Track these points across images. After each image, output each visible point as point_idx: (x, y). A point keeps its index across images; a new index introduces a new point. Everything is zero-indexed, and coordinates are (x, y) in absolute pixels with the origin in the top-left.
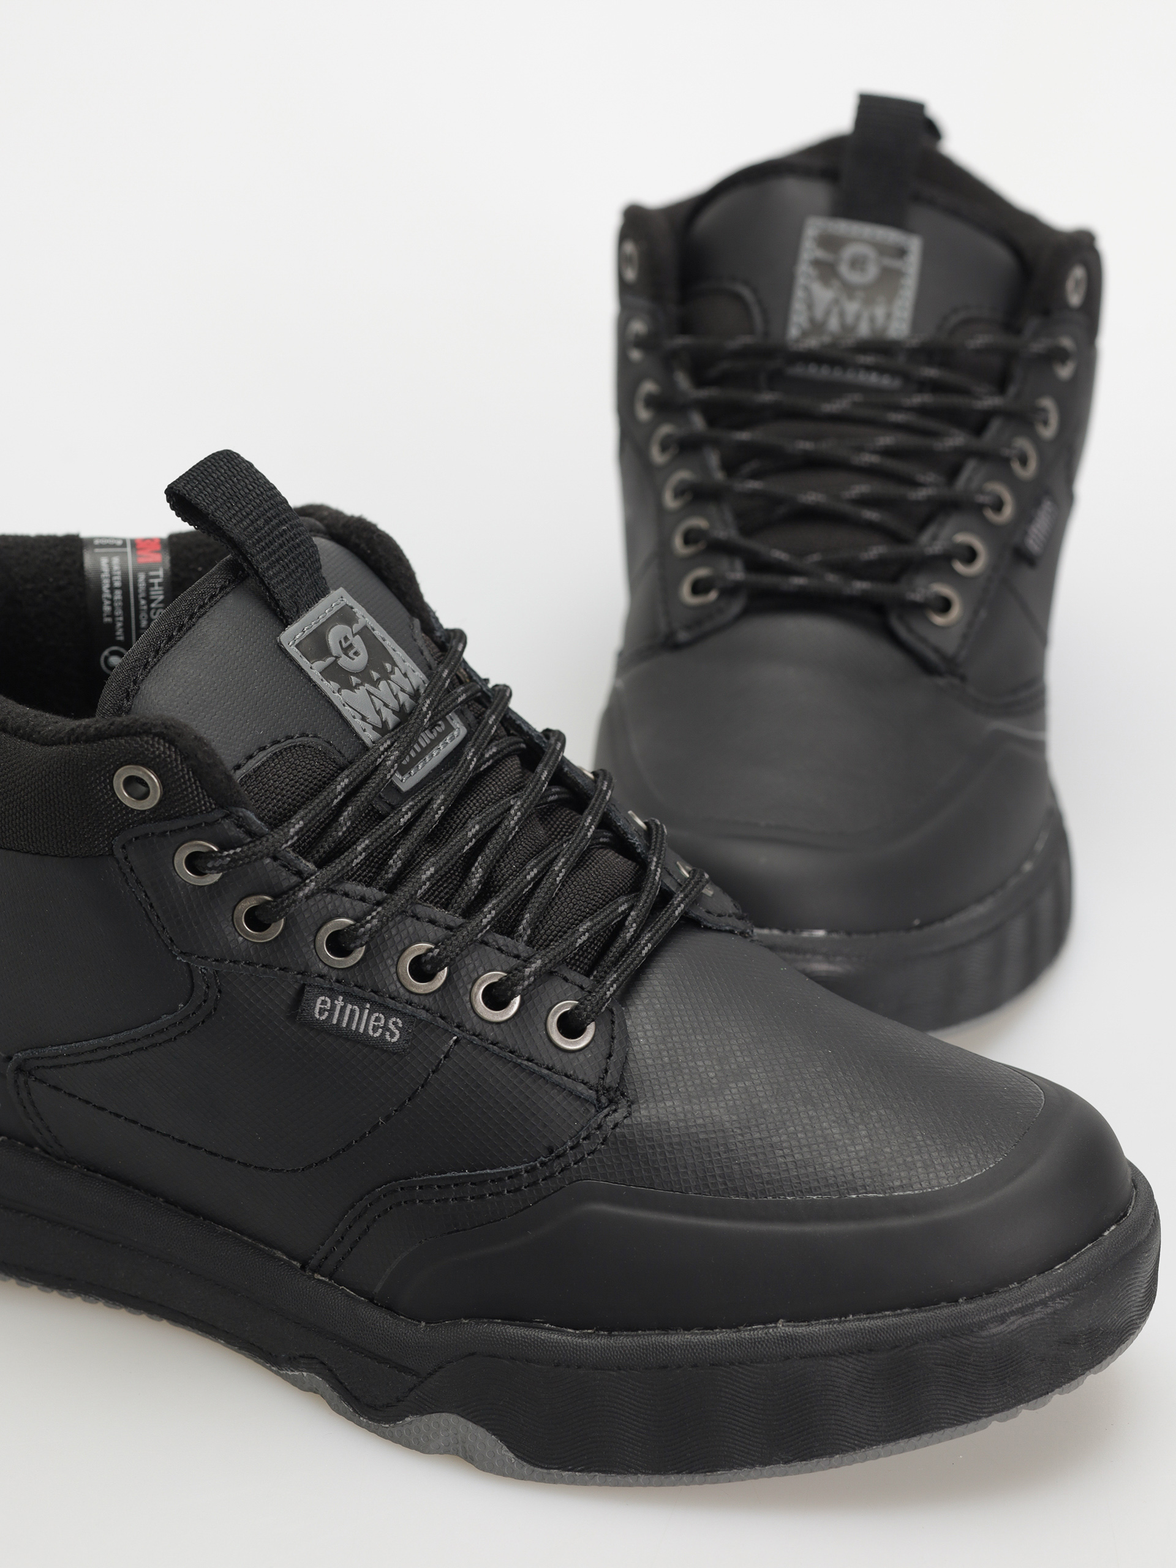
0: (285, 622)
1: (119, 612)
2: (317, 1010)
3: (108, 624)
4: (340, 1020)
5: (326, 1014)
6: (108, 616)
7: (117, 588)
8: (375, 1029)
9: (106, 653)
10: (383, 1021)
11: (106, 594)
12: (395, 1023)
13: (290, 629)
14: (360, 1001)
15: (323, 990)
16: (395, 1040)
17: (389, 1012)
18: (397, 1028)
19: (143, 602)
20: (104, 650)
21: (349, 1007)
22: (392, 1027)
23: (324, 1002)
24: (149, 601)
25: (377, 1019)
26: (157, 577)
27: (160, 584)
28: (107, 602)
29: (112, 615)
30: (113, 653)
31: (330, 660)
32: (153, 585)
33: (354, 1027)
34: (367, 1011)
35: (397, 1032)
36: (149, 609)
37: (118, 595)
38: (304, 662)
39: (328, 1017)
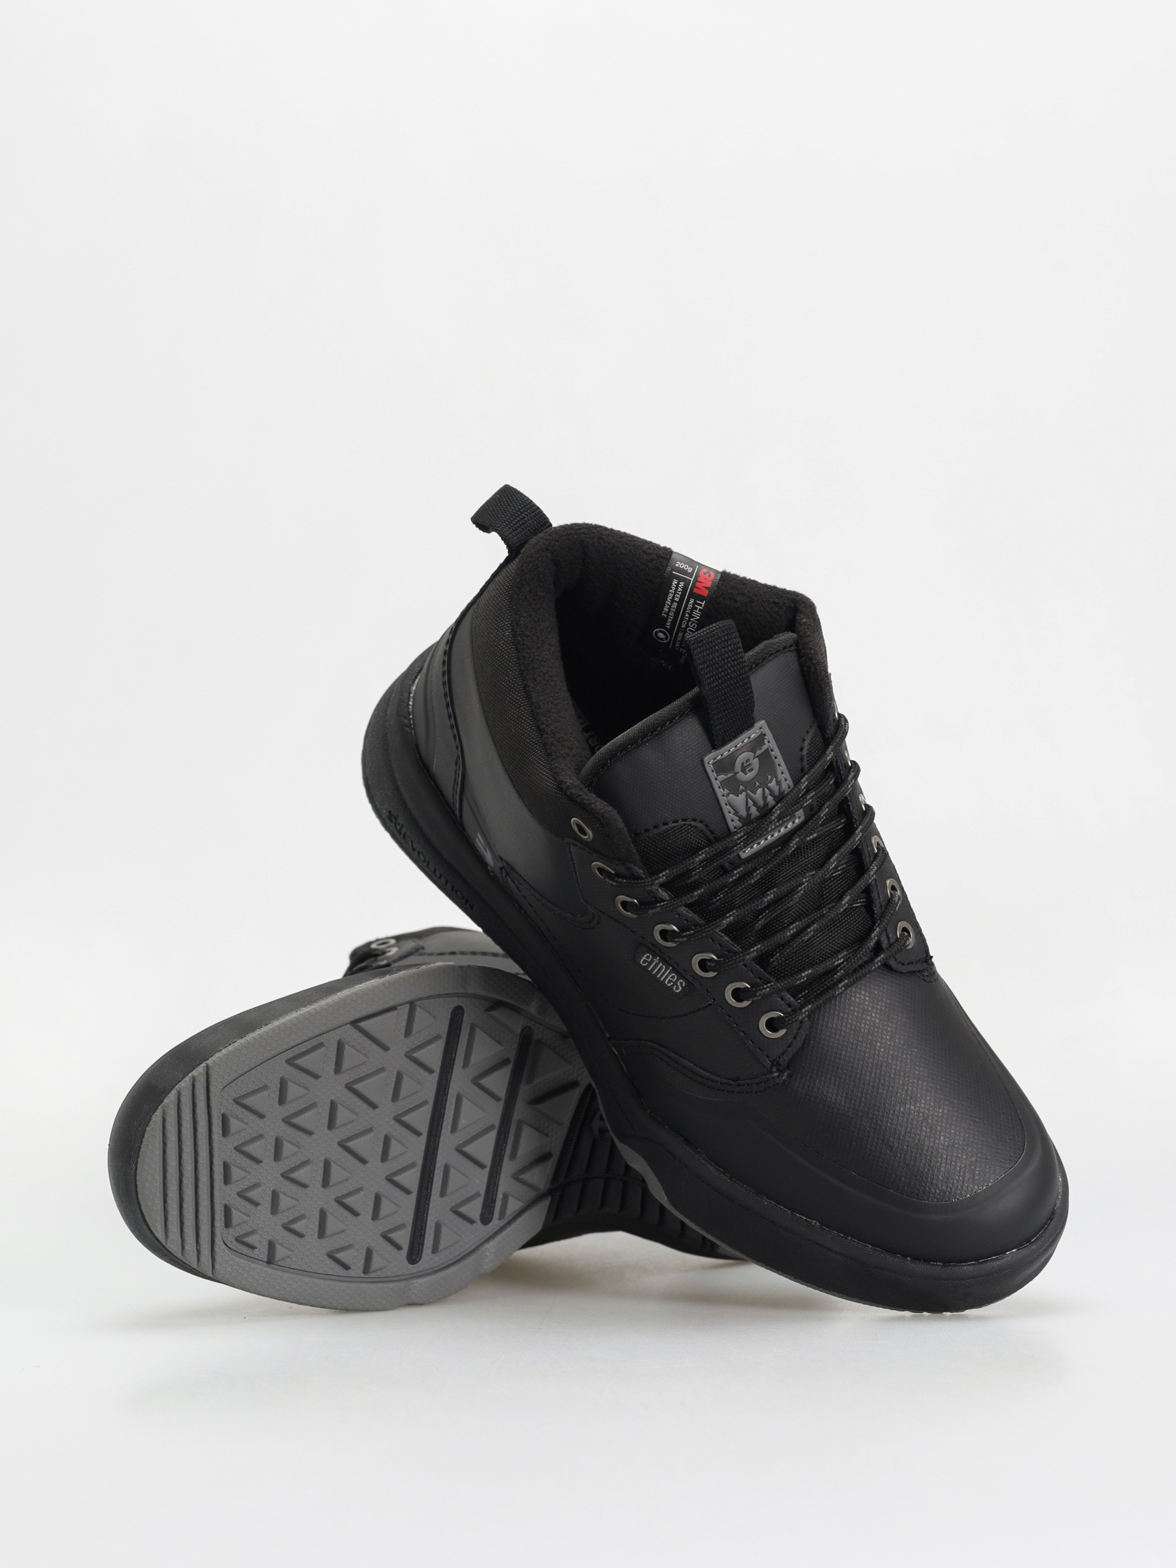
0: (715, 746)
1: (672, 614)
2: (642, 960)
3: (664, 617)
4: (653, 969)
5: (647, 964)
6: (665, 613)
7: (675, 601)
8: (670, 981)
9: (658, 630)
10: (675, 979)
11: (668, 602)
12: (681, 983)
13: (713, 754)
14: (667, 963)
15: (650, 951)
16: (677, 991)
17: (680, 976)
18: (682, 986)
19: (687, 615)
20: (657, 628)
21: (661, 964)
22: (679, 984)
23: (648, 957)
24: (691, 616)
25: (673, 977)
26: (701, 605)
27: (700, 610)
28: (667, 606)
29: (668, 614)
30: (661, 631)
31: (730, 775)
32: (696, 608)
33: (658, 976)
34: (669, 970)
35: (680, 988)
36: (689, 621)
37: (675, 605)
38: (712, 775)
39: (647, 965)
